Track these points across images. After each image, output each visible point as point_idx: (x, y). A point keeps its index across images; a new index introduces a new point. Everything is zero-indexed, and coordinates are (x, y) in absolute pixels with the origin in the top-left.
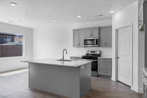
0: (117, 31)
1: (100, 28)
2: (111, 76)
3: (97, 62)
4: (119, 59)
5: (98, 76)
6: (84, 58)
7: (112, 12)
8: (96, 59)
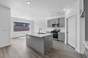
0: (67, 19)
1: (59, 19)
2: (64, 41)
3: (57, 34)
4: (68, 33)
5: (58, 41)
6: (52, 32)
7: (64, 10)
8: (57, 33)
